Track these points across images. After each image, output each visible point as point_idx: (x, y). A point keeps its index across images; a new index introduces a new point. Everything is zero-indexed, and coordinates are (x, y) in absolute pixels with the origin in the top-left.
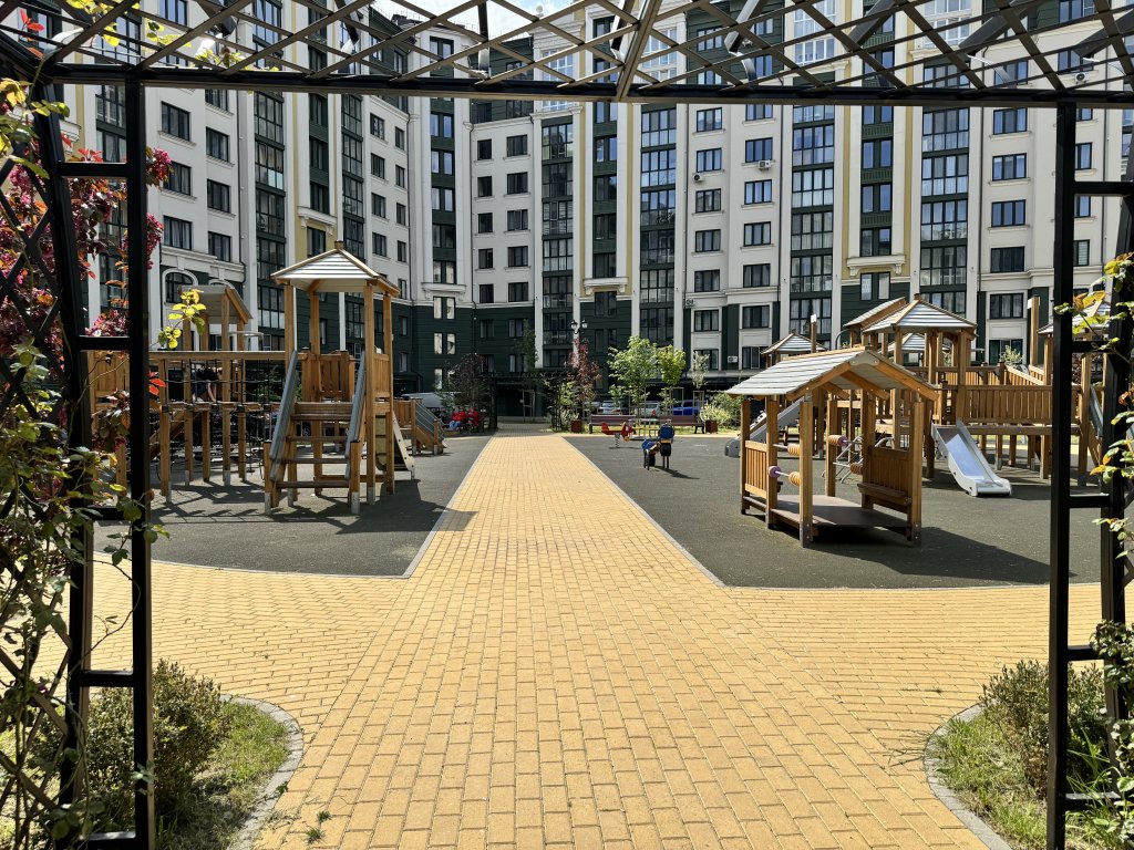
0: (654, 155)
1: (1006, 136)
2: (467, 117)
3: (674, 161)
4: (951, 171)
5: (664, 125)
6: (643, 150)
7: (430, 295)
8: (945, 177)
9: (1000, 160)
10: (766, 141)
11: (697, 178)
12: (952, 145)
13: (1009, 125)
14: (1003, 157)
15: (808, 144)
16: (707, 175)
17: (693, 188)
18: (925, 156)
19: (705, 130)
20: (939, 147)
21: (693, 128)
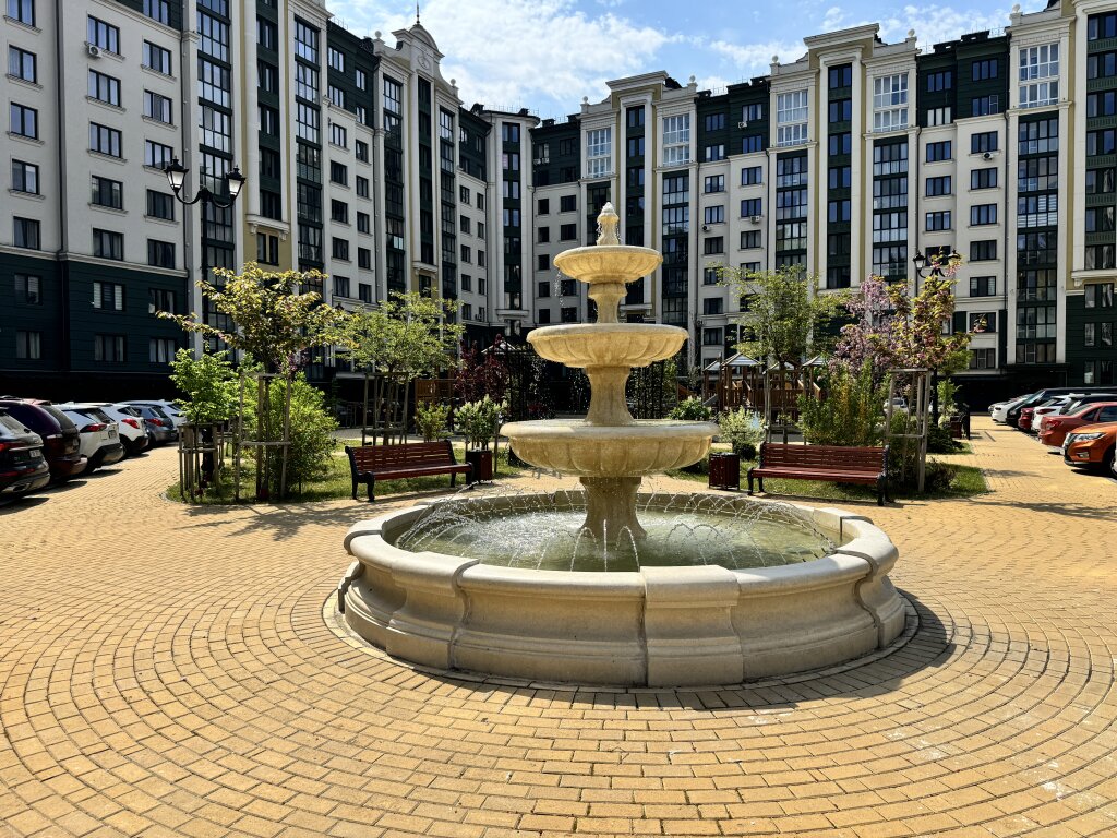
0: (673, 211)
1: (935, 198)
2: (530, 183)
3: (688, 214)
4: (895, 224)
5: (680, 188)
6: (664, 207)
7: (502, 319)
8: (890, 228)
9: (931, 216)
10: (757, 202)
11: (705, 228)
12: (895, 204)
13: (939, 190)
14: (934, 213)
15: (788, 203)
16: (712, 226)
17: (702, 237)
18: (875, 212)
19: (711, 192)
20: (886, 206)
21: (702, 190)
